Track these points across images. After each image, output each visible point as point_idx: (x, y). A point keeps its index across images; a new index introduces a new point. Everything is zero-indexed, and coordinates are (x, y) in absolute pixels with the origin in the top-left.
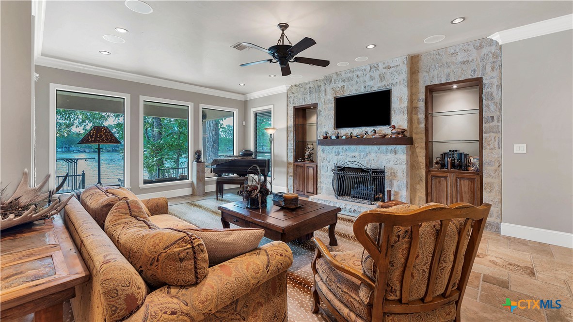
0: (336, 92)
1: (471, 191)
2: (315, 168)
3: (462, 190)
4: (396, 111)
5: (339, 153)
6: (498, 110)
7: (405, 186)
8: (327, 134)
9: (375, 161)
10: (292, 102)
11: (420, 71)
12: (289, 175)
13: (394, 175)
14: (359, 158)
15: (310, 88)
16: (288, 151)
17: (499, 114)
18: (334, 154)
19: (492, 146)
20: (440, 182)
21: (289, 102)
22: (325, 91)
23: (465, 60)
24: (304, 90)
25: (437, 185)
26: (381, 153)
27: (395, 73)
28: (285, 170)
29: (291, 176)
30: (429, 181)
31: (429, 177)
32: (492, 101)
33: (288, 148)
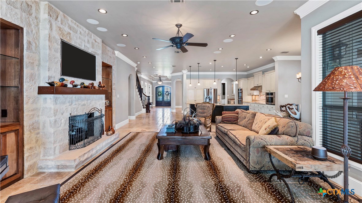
6: (115, 81)
22: (51, 24)
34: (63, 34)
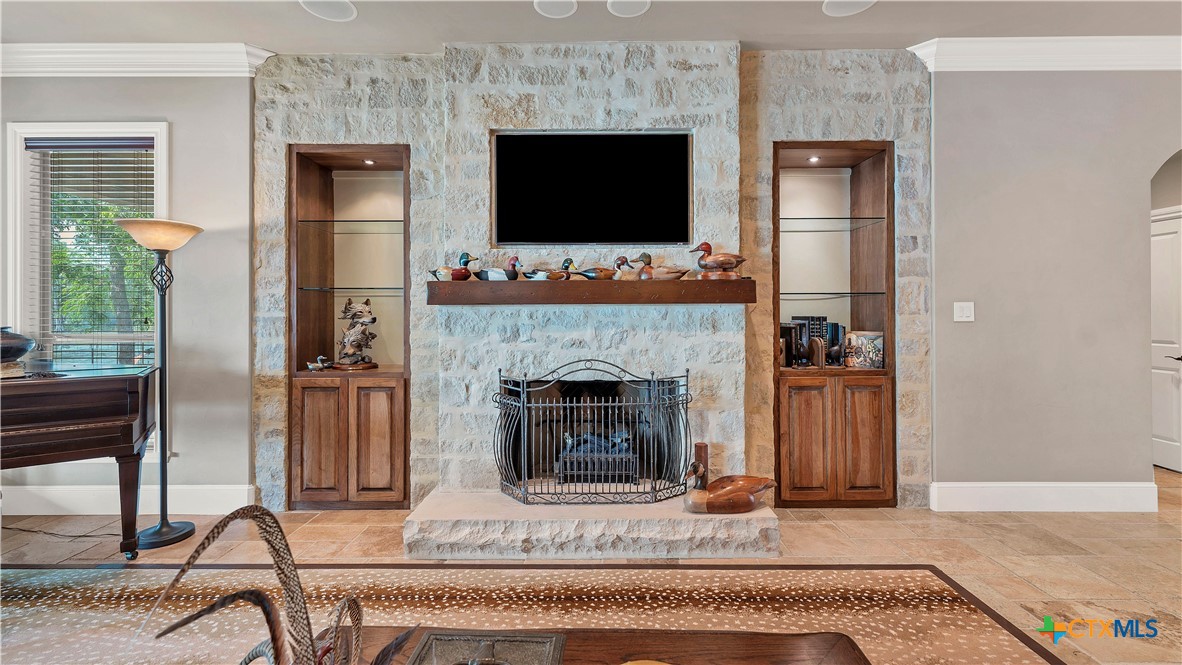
0: (498, 112)
1: (875, 417)
2: (400, 393)
3: (856, 417)
4: (708, 202)
5: (516, 334)
6: (924, 221)
7: (742, 424)
8: (466, 263)
9: (651, 354)
10: (277, 125)
11: (760, 97)
12: (262, 430)
13: (711, 395)
14: (595, 345)
15: (374, 81)
16: (259, 328)
17: (925, 231)
18: (496, 337)
19: (913, 306)
20: (808, 403)
21: (260, 122)
22: (453, 101)
23: (863, 92)
24: (342, 84)
25: (803, 412)
26: (670, 327)
27: (703, 86)
28: (242, 410)
29: (275, 432)
30: (784, 400)
31: (784, 390)
32: (915, 201)
33: (260, 314)
34: (498, 113)
